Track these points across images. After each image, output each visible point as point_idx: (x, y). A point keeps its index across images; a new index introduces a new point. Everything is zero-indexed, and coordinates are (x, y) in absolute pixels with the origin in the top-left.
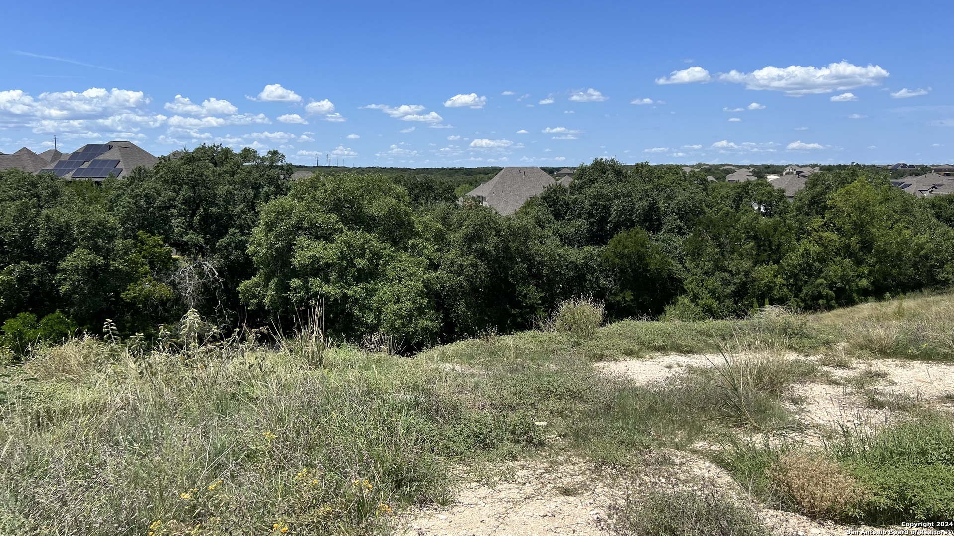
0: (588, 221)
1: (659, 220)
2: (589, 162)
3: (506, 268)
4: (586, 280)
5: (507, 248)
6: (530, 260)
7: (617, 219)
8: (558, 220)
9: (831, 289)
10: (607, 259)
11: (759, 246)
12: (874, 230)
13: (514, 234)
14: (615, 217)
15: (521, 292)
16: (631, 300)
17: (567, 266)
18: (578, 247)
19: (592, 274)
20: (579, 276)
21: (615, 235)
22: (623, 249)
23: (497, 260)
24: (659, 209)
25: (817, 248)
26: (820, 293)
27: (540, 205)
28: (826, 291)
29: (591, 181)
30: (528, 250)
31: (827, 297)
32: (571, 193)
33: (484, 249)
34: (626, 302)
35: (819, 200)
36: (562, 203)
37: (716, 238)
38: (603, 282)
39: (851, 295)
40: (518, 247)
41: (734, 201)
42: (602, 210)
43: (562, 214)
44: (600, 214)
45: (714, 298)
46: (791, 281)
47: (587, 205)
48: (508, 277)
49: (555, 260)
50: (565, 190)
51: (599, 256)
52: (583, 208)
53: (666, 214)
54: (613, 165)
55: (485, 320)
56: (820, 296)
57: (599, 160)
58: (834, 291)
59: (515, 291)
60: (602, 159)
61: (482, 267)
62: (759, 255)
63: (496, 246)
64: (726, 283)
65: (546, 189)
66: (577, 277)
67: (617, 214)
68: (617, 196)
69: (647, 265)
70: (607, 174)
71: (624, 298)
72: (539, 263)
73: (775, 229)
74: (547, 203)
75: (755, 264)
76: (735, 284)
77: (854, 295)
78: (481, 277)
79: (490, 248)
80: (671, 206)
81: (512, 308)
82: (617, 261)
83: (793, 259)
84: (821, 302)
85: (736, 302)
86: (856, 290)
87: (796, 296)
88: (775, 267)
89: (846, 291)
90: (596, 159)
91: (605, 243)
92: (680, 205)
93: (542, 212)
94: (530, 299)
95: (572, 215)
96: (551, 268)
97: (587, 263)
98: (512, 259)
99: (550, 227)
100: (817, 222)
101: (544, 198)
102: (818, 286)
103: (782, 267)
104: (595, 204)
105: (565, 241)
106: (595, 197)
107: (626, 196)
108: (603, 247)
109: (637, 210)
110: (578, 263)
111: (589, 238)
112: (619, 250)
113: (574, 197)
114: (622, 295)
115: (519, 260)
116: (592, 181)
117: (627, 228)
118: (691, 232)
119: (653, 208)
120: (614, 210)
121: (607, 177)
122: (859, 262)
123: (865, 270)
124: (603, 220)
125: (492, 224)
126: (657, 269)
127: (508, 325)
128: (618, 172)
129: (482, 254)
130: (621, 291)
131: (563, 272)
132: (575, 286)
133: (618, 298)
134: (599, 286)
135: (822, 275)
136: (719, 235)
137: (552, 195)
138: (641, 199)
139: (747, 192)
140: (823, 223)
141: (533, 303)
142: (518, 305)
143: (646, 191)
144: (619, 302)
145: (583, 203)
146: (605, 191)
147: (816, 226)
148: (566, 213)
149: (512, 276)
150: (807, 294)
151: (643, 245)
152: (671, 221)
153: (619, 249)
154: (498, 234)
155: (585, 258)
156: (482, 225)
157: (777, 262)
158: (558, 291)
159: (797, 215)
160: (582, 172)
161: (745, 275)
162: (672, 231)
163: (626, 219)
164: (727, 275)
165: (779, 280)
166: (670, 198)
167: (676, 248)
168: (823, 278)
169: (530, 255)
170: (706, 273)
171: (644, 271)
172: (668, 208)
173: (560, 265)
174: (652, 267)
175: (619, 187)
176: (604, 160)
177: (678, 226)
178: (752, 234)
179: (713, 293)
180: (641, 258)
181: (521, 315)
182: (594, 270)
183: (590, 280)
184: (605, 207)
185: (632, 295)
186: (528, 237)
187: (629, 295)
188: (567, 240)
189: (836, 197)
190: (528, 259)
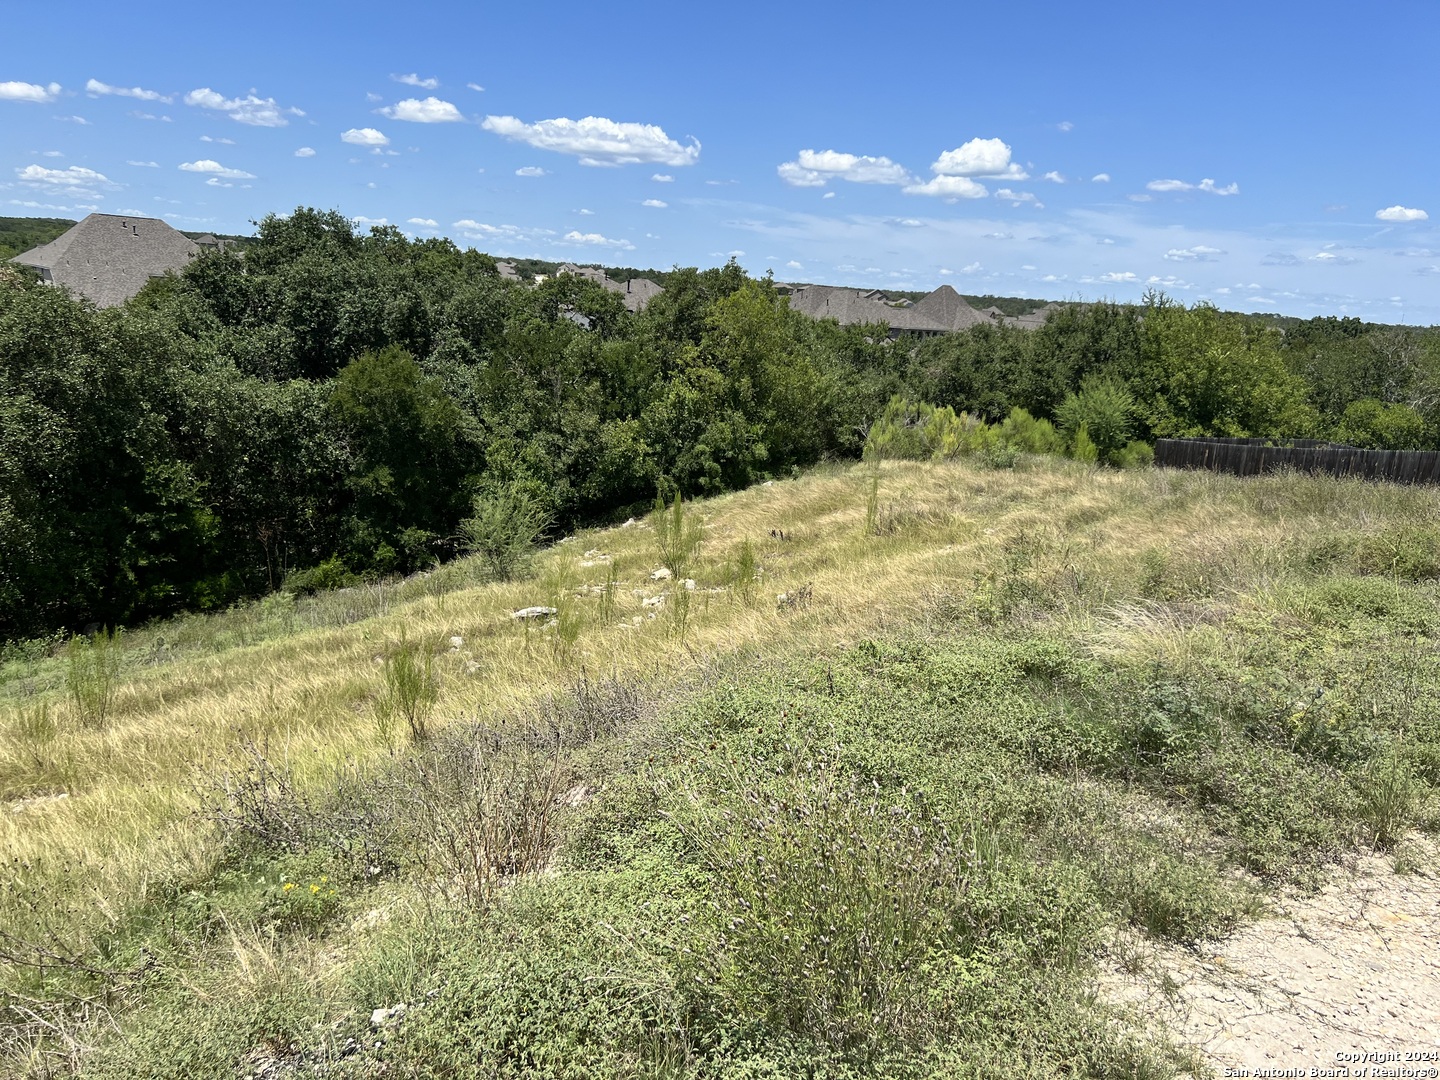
0: (292, 329)
1: (424, 334)
2: (285, 215)
3: (115, 425)
4: (298, 448)
5: (114, 381)
6: (173, 407)
7: (352, 328)
8: (227, 324)
9: (716, 460)
10: (339, 404)
11: (604, 388)
12: (771, 368)
13: (134, 348)
14: (349, 325)
15: (158, 476)
16: (390, 483)
17: (258, 419)
18: (278, 379)
19: (311, 437)
20: (283, 441)
21: (352, 361)
22: (370, 387)
23: (90, 406)
24: (425, 313)
25: (694, 395)
26: (702, 467)
27: (184, 291)
28: (708, 464)
29: (292, 250)
30: (167, 385)
31: (711, 475)
32: (251, 271)
33: (57, 383)
34: (381, 487)
35: (690, 315)
36: (230, 289)
37: (535, 371)
38: (333, 452)
39: (745, 470)
40: (143, 378)
41: (544, 310)
42: (322, 308)
43: (234, 313)
44: (317, 315)
45: (539, 479)
46: (658, 447)
47: (289, 297)
48: (121, 443)
49: (231, 408)
50: (238, 265)
51: (323, 399)
52: (282, 304)
53: (438, 325)
54: (335, 220)
55: (69, 539)
56: (701, 472)
57: (305, 210)
58: (720, 463)
59: (142, 474)
60: (311, 210)
61: (53, 422)
62: (608, 404)
63: (89, 375)
64: (555, 450)
65: (195, 259)
66: (278, 440)
67: (351, 318)
68: (348, 284)
69: (418, 418)
70: (323, 239)
71: (376, 480)
72: (196, 412)
73: (628, 361)
74: (201, 287)
75: (603, 420)
76: (570, 454)
77: (749, 469)
78: (53, 445)
79: (72, 378)
80: (448, 310)
81: (135, 510)
82: (360, 410)
83: (661, 411)
84: (702, 480)
85: (573, 484)
86: (750, 463)
87: (667, 472)
88: (635, 424)
89: (739, 463)
90: (300, 209)
91: (334, 375)
92: (464, 309)
93: (194, 303)
94: (177, 491)
95: (255, 316)
96: (223, 424)
97: (299, 413)
98: (129, 403)
99: (212, 338)
100: (691, 351)
101: (192, 277)
102: (697, 456)
103: (644, 425)
104: (307, 296)
105: (245, 367)
106: (303, 283)
107: (366, 286)
108: (330, 383)
109: (389, 314)
110: (280, 412)
111: (295, 363)
112: (362, 389)
113: (258, 280)
114: (372, 475)
115: (146, 406)
116: (295, 252)
117: (372, 345)
118: (485, 358)
119: (415, 311)
120: (345, 311)
121: (325, 245)
122: (751, 417)
123: (758, 429)
124: (324, 330)
125: (74, 326)
126: (437, 427)
127: (127, 548)
128: (345, 238)
129: (53, 395)
130: (370, 467)
131: (249, 432)
132: (275, 459)
133: (364, 481)
134: (326, 460)
135: (702, 437)
136: (540, 366)
137: (211, 272)
138: (394, 294)
139: (564, 294)
140: (696, 354)
141: (185, 500)
142: (148, 503)
143: (402, 278)
144: (364, 489)
145: (280, 293)
146: (323, 272)
147: (688, 357)
148: (243, 311)
149: (133, 443)
150: (682, 471)
151: (409, 380)
152: (449, 338)
153: (363, 386)
154: (90, 347)
155: (295, 402)
156: (47, 326)
157: (636, 415)
158: (240, 471)
159: (657, 338)
160: (273, 228)
161: (587, 438)
162: (451, 355)
163: (369, 330)
164: (557, 437)
165: (642, 447)
166: (442, 296)
167: (465, 386)
168: (703, 442)
169: (174, 395)
170: (519, 434)
171: (413, 432)
172: (441, 314)
173: (240, 418)
174: (428, 422)
175: (351, 267)
176: (315, 212)
177: (461, 349)
178: (592, 366)
179: (536, 469)
180: (406, 405)
181: (157, 525)
182: (314, 425)
183: (307, 448)
184: (324, 302)
185: (391, 475)
186: (164, 358)
187: (385, 476)
188: (251, 367)
189: (716, 312)
190: (167, 402)
